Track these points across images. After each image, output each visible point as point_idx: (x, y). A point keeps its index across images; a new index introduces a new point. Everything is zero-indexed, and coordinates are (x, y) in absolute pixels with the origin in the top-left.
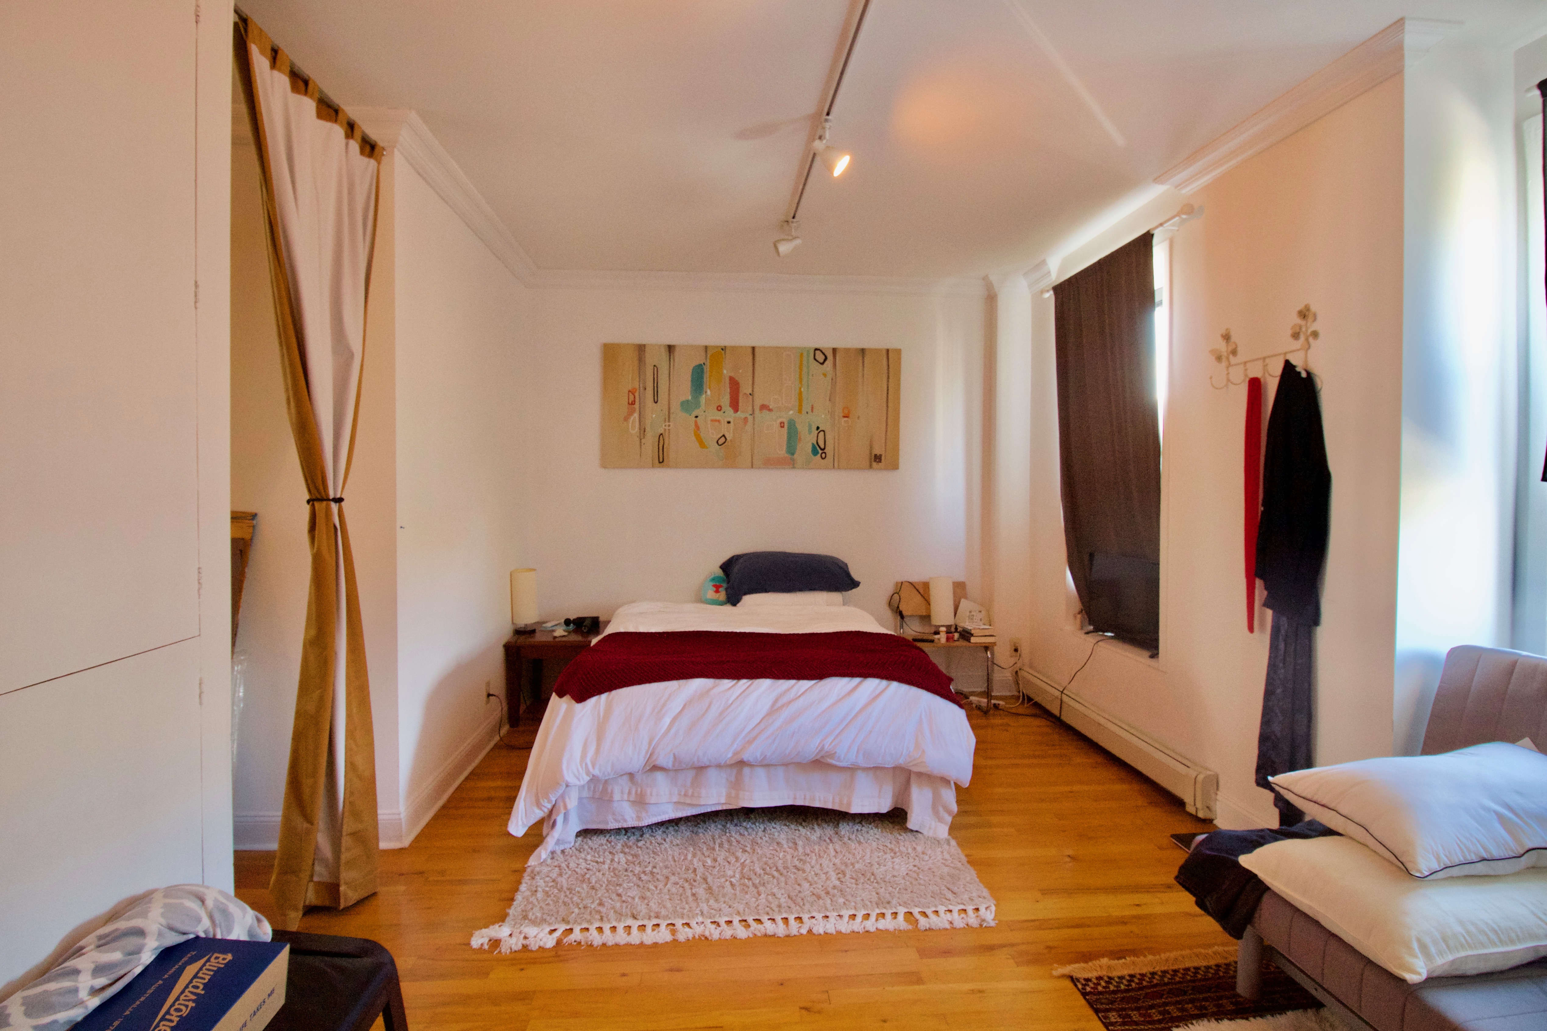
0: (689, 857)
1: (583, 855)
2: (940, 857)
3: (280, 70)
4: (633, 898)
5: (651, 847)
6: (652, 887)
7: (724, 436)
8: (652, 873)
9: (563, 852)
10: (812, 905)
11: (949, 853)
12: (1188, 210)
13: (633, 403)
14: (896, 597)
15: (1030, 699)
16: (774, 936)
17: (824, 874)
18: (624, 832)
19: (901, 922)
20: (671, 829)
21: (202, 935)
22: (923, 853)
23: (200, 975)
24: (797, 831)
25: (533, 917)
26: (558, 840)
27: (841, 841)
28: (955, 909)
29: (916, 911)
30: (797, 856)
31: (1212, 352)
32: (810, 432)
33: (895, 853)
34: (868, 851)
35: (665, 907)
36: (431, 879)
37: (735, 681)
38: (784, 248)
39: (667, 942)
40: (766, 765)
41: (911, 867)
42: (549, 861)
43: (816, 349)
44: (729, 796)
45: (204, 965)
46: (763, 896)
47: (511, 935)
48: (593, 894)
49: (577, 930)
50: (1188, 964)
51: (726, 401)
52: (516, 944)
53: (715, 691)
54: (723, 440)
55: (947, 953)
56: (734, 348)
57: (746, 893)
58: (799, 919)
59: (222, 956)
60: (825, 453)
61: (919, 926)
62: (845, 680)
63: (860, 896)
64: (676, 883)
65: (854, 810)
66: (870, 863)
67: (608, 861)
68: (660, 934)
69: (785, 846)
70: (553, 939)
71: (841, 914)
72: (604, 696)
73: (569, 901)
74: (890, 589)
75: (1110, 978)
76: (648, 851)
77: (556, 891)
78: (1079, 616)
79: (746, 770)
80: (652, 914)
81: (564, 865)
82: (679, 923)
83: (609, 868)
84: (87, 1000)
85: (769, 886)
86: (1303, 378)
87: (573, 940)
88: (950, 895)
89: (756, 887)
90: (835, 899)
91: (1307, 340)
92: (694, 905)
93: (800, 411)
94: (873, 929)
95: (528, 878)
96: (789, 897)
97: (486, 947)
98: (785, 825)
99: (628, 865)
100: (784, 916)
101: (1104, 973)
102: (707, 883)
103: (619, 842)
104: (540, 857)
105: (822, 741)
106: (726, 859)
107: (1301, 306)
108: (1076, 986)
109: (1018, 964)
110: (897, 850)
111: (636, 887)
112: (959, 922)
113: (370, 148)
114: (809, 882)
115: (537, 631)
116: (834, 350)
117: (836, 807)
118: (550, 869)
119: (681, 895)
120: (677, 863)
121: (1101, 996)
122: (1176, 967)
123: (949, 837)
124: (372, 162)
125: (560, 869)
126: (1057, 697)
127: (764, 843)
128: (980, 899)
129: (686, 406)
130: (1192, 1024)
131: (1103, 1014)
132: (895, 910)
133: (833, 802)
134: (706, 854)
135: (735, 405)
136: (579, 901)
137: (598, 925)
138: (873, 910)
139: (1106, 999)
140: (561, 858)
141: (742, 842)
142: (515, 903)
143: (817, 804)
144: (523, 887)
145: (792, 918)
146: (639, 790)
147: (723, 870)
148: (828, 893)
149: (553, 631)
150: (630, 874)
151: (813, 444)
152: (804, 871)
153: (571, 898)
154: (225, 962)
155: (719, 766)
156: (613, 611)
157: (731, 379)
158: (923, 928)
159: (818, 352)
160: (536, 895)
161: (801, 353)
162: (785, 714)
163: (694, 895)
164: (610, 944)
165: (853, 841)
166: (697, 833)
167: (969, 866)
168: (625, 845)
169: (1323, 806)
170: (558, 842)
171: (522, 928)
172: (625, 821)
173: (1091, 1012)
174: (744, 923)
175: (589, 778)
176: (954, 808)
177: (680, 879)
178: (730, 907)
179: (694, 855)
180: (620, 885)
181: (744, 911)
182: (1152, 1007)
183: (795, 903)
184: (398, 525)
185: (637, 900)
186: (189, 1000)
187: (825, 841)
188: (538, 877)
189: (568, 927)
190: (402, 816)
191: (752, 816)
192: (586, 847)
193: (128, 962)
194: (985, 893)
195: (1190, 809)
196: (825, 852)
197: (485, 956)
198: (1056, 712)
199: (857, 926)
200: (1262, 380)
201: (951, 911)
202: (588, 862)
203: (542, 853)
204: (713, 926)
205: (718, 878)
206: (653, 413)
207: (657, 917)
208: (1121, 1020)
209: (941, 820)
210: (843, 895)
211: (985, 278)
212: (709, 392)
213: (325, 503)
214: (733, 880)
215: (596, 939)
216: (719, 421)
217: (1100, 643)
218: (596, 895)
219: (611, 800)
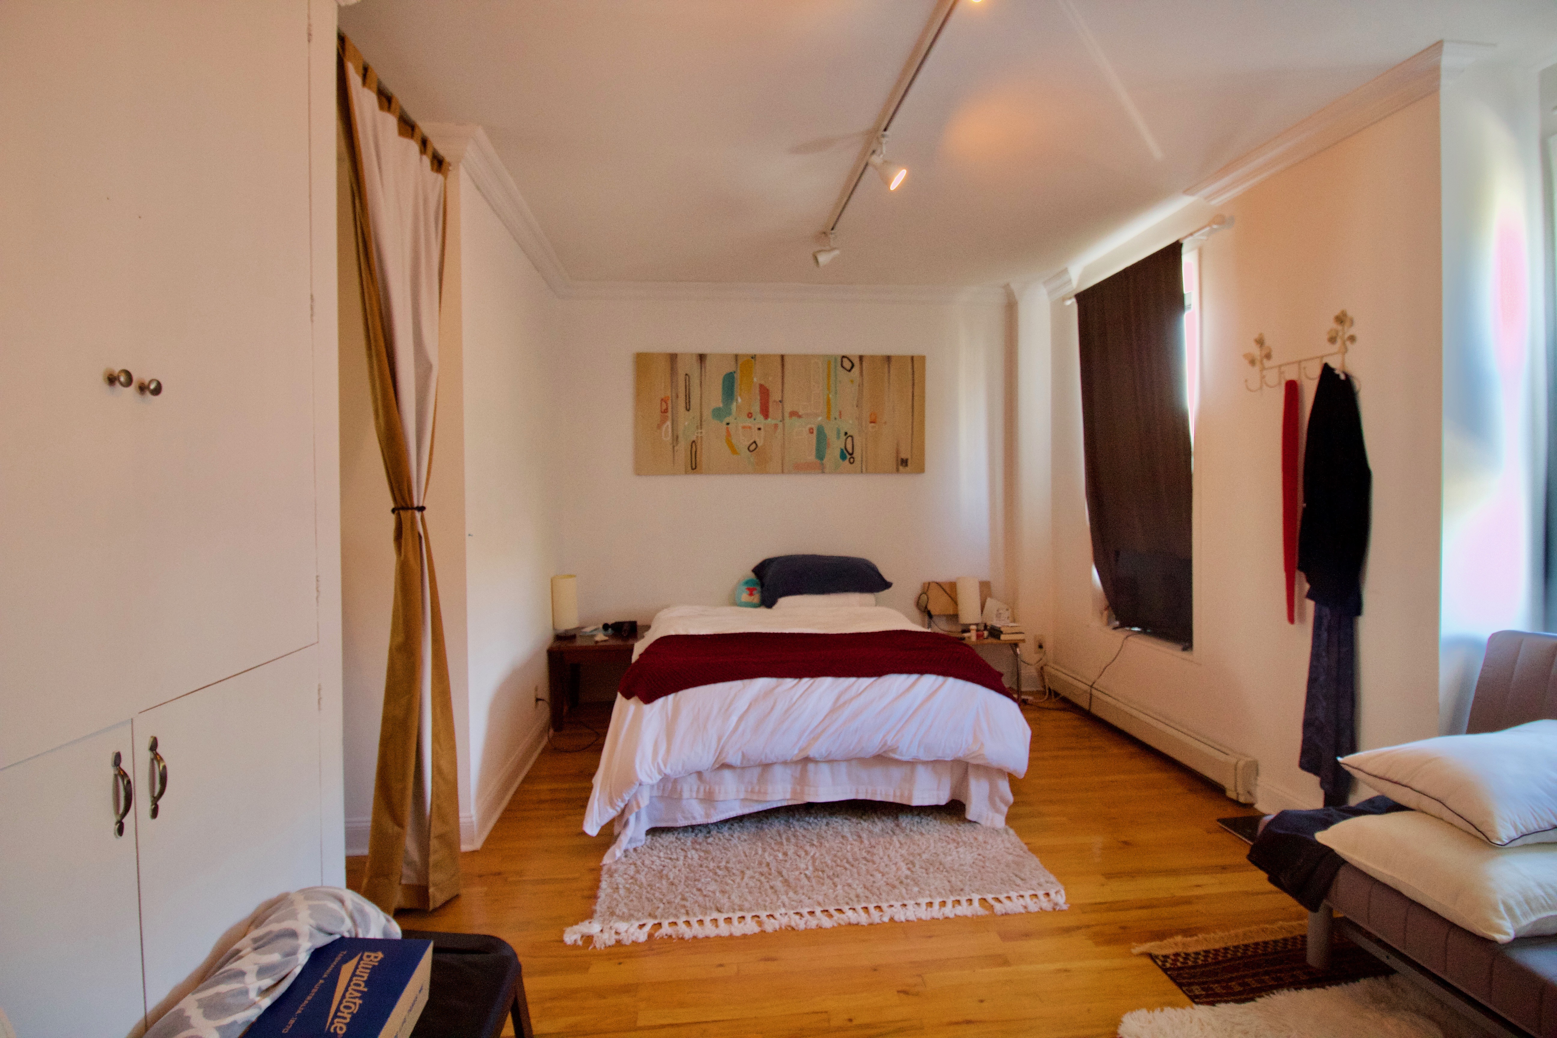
0: (760, 852)
1: (655, 852)
2: (1001, 846)
3: (370, 88)
4: (714, 892)
5: (721, 843)
6: (730, 882)
7: (755, 442)
8: (727, 868)
9: (635, 850)
10: (888, 894)
11: (1009, 841)
12: (1220, 220)
13: (666, 411)
14: (924, 597)
15: (1057, 694)
16: (857, 924)
17: (893, 864)
18: (690, 830)
19: (977, 908)
20: (736, 825)
21: (347, 935)
22: (985, 842)
23: (358, 973)
24: (859, 825)
25: (621, 914)
26: (631, 838)
27: (903, 832)
28: (1027, 894)
29: (989, 897)
30: (865, 848)
31: (1246, 356)
32: (838, 437)
33: (958, 843)
34: (932, 841)
35: (746, 900)
36: (510, 879)
37: (796, 681)
38: (823, 259)
39: (755, 934)
40: (830, 761)
41: (976, 856)
42: (624, 859)
43: (843, 357)
44: (794, 792)
45: (358, 963)
46: (839, 887)
47: (602, 931)
48: (674, 889)
49: (665, 924)
50: (1259, 939)
51: (756, 408)
52: (609, 939)
53: (779, 689)
54: (754, 446)
55: (1027, 935)
56: (763, 357)
57: (823, 884)
58: (878, 908)
59: (373, 955)
60: (853, 458)
61: (995, 911)
62: (903, 677)
63: (933, 884)
64: (752, 877)
65: (916, 802)
66: (935, 853)
67: (682, 858)
68: (747, 925)
69: (850, 839)
70: (644, 933)
71: (918, 901)
72: (671, 697)
73: (652, 897)
74: (916, 589)
75: (1187, 955)
76: (718, 847)
77: (637, 888)
78: (1106, 613)
79: (811, 766)
80: (736, 907)
81: (639, 863)
82: (763, 914)
83: (684, 864)
84: (259, 1001)
85: (843, 877)
86: (1343, 381)
87: (664, 934)
88: (1019, 881)
89: (831, 879)
90: (909, 888)
91: (1344, 343)
92: (774, 898)
93: (828, 417)
94: (951, 916)
95: (607, 876)
96: (865, 887)
97: (580, 943)
98: (846, 819)
99: (702, 861)
100: (864, 905)
101: (1179, 949)
102: (782, 876)
103: (689, 839)
104: (615, 855)
105: (884, 736)
106: (796, 853)
107: (1337, 312)
108: (1155, 962)
109: (1097, 944)
110: (960, 840)
111: (713, 882)
112: (1033, 907)
113: (439, 163)
114: (880, 872)
115: (577, 636)
116: (861, 358)
117: (898, 801)
118: (625, 867)
119: (760, 888)
120: (748, 857)
121: (1181, 972)
122: (1246, 942)
123: (1007, 827)
124: (440, 177)
125: (636, 867)
126: (1085, 692)
127: (829, 837)
128: (1048, 884)
129: (718, 414)
130: (1274, 994)
131: (1186, 988)
132: (969, 897)
133: (895, 796)
134: (776, 848)
135: (765, 413)
136: (661, 897)
137: (684, 918)
138: (948, 898)
139: (1186, 973)
140: (634, 855)
141: (808, 836)
142: (599, 900)
143: (878, 798)
144: (604, 885)
145: (871, 907)
146: (708, 787)
147: (794, 863)
148: (901, 882)
149: (593, 636)
150: (704, 869)
151: (842, 450)
152: (874, 863)
153: (654, 895)
154: (379, 959)
155: (785, 763)
156: (652, 616)
157: (761, 386)
158: (999, 913)
159: (845, 360)
160: (618, 892)
161: (828, 360)
162: (847, 712)
163: (772, 887)
164: (700, 936)
165: (914, 832)
166: (762, 829)
167: (1030, 853)
168: (694, 842)
169: (1396, 783)
170: (631, 841)
171: (611, 924)
172: (694, 818)
173: (1174, 987)
174: (826, 913)
175: (661, 777)
176: (1010, 798)
177: (755, 872)
178: (809, 898)
179: (764, 850)
180: (699, 880)
181: (824, 901)
182: (1231, 979)
183: (872, 893)
184: (467, 534)
185: (718, 894)
186: (354, 998)
187: (887, 833)
188: (616, 875)
189: (656, 922)
190: (474, 819)
191: (813, 812)
192: (658, 845)
193: (287, 963)
194: (1052, 878)
195: (1231, 794)
196: (891, 844)
197: (578, 952)
198: (1085, 705)
199: (936, 912)
200: (1298, 382)
201: (1022, 896)
202: (662, 859)
203: (616, 851)
204: (797, 917)
205: (792, 871)
206: (686, 420)
207: (741, 910)
208: (1204, 993)
209: (997, 810)
210: (917, 884)
211: (1007, 287)
212: (740, 400)
213: (410, 511)
214: (807, 872)
215: (688, 933)
216: (750, 428)
217: (1130, 638)
218: (677, 890)
219: (680, 798)
